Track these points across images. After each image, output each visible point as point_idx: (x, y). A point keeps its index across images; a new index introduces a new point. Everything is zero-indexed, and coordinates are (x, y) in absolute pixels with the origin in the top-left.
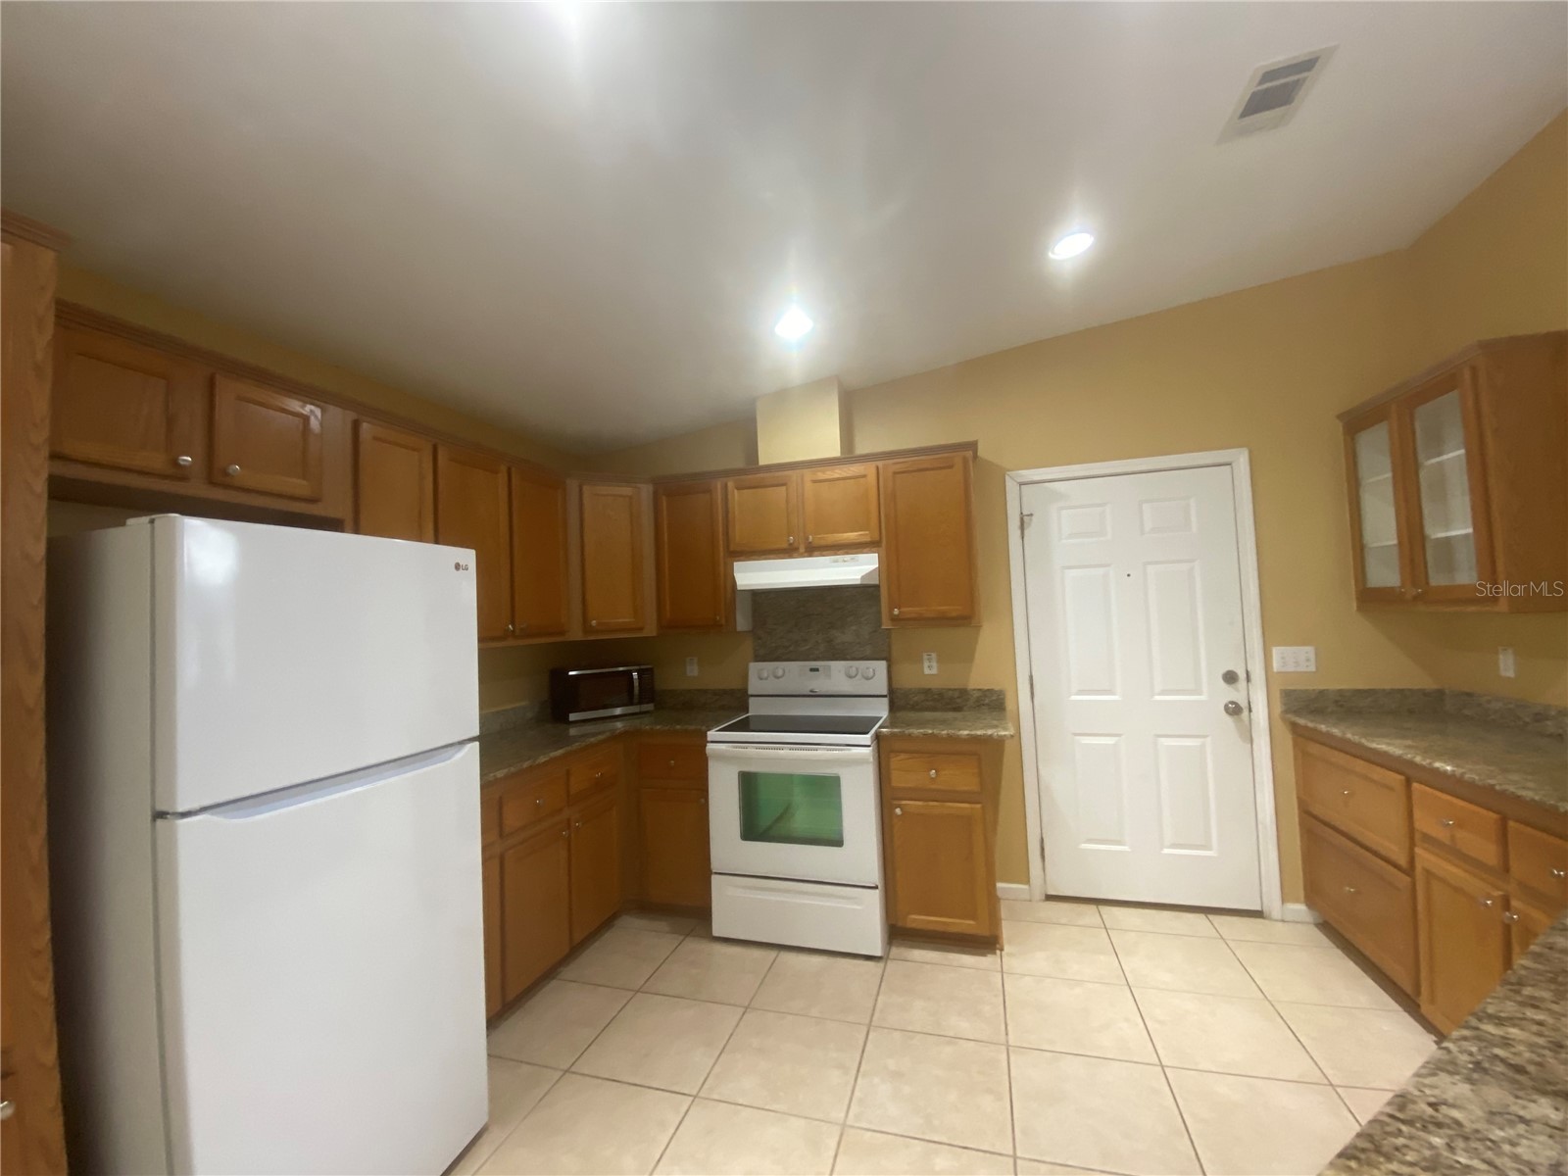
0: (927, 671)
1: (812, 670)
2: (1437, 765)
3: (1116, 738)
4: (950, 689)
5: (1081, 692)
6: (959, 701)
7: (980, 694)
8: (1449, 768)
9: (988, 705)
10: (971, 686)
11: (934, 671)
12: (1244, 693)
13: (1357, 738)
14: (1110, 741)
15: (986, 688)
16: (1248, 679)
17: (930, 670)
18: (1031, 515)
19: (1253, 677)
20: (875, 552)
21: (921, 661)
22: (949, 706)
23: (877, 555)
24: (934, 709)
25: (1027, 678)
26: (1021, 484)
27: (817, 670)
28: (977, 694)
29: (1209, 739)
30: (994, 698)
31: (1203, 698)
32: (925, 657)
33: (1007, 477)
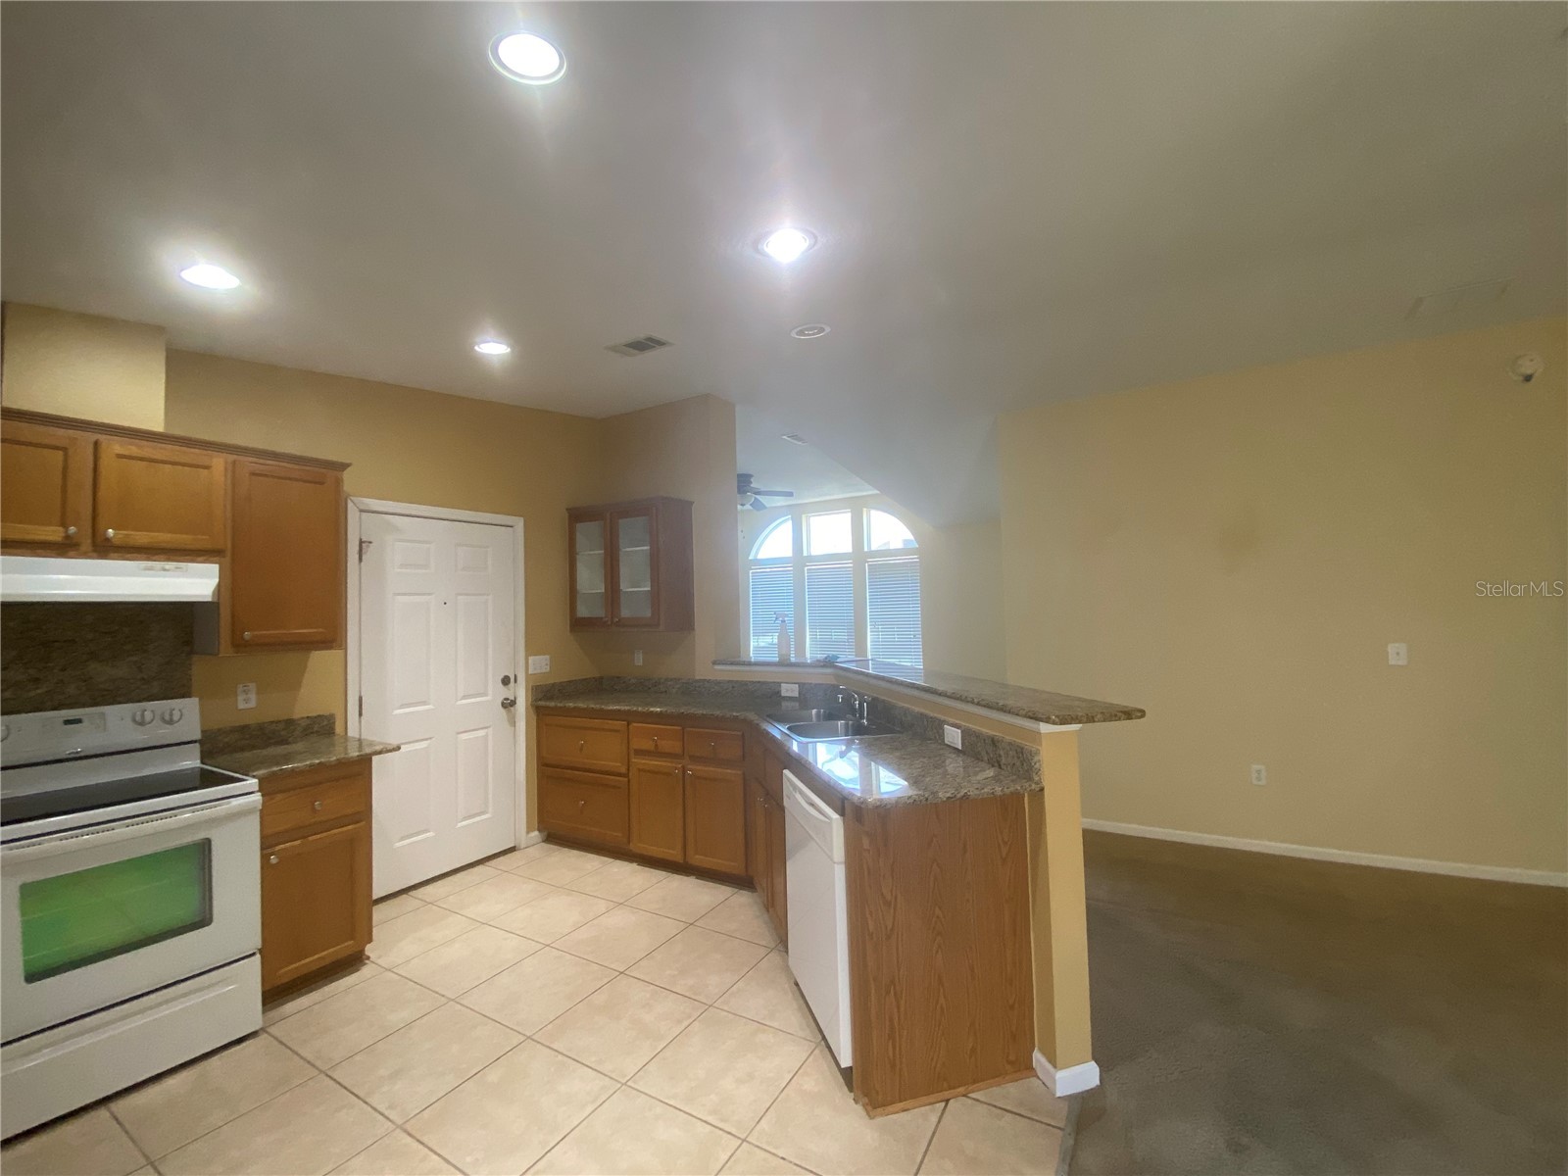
0: (241, 705)
1: (68, 722)
2: (652, 709)
3: (429, 741)
4: (272, 722)
5: (402, 706)
6: (283, 733)
7: (308, 722)
8: (658, 709)
9: (317, 732)
10: (296, 716)
11: (253, 704)
12: (512, 691)
13: (598, 706)
14: (424, 744)
15: (315, 714)
16: (516, 681)
17: (248, 703)
18: (370, 542)
19: (519, 679)
20: (216, 563)
21: (236, 695)
22: (272, 741)
23: (217, 566)
24: (254, 747)
25: (357, 698)
26: (361, 511)
27: (79, 721)
28: (304, 723)
29: (491, 729)
30: (325, 723)
31: (489, 698)
32: (240, 688)
33: (349, 501)
